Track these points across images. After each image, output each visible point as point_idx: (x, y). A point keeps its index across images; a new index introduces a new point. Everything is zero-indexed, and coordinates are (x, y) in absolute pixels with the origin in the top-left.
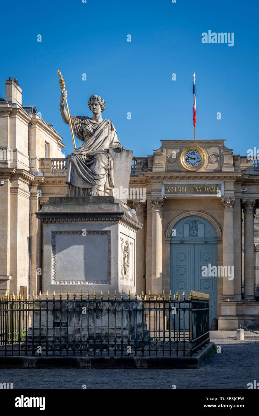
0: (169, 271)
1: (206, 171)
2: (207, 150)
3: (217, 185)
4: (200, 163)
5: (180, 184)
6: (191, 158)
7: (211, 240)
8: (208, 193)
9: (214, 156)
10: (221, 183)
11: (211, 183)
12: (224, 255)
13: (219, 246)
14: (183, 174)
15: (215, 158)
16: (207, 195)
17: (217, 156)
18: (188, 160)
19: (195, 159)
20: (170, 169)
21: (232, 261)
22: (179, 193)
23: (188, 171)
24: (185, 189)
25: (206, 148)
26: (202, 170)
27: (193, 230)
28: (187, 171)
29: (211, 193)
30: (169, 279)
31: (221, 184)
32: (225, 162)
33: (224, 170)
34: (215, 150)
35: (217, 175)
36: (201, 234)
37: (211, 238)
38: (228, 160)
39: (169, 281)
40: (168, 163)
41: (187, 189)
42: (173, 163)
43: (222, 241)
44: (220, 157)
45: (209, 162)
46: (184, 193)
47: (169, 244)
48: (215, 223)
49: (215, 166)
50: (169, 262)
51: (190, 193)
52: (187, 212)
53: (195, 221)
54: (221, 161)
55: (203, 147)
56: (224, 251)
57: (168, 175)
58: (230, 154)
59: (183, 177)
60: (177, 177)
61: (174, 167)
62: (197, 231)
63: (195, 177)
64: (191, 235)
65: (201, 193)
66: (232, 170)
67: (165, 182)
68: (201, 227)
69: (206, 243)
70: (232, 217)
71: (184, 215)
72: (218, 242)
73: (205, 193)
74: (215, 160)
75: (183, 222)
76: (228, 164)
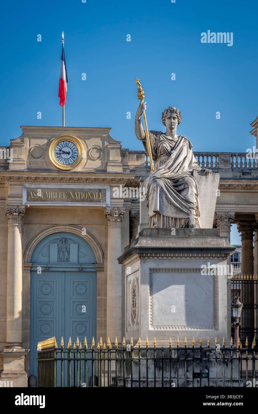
0: (29, 308)
1: (84, 170)
2: (86, 141)
3: (100, 190)
4: (76, 159)
5: (49, 187)
6: (64, 152)
7: (88, 267)
8: (87, 201)
9: (95, 150)
10: (106, 188)
11: (91, 188)
12: (109, 288)
13: (99, 275)
14: (54, 175)
15: (97, 152)
16: (86, 204)
17: (99, 150)
18: (59, 154)
19: (69, 153)
20: (34, 166)
21: (120, 296)
22: (48, 201)
23: (59, 171)
24: (55, 195)
25: (84, 139)
26: (79, 169)
27: (63, 252)
28: (57, 170)
29: (91, 201)
30: (29, 321)
31: (105, 190)
32: (111, 159)
33: (110, 169)
34: (97, 142)
35: (102, 176)
36: (73, 258)
37: (89, 264)
38: (115, 156)
39: (29, 324)
40: (31, 157)
41: (58, 195)
42: (38, 158)
43: (103, 268)
44: (103, 152)
45: (89, 158)
46: (54, 200)
47: (29, 271)
48: (93, 244)
49: (97, 164)
50: (29, 297)
51: (62, 200)
52: (55, 226)
53: (66, 239)
54: (106, 157)
55: (80, 138)
56: (109, 282)
57: (33, 175)
58: (117, 148)
59: (53, 179)
60: (45, 179)
61: (40, 163)
62: (69, 253)
63: (70, 179)
64: (60, 260)
65: (78, 201)
66: (120, 170)
67: (27, 185)
68: (73, 248)
69: (81, 270)
70: (120, 236)
71: (51, 231)
72: (98, 269)
73: (83, 201)
74: (97, 155)
75: (47, 241)
76: (114, 161)
